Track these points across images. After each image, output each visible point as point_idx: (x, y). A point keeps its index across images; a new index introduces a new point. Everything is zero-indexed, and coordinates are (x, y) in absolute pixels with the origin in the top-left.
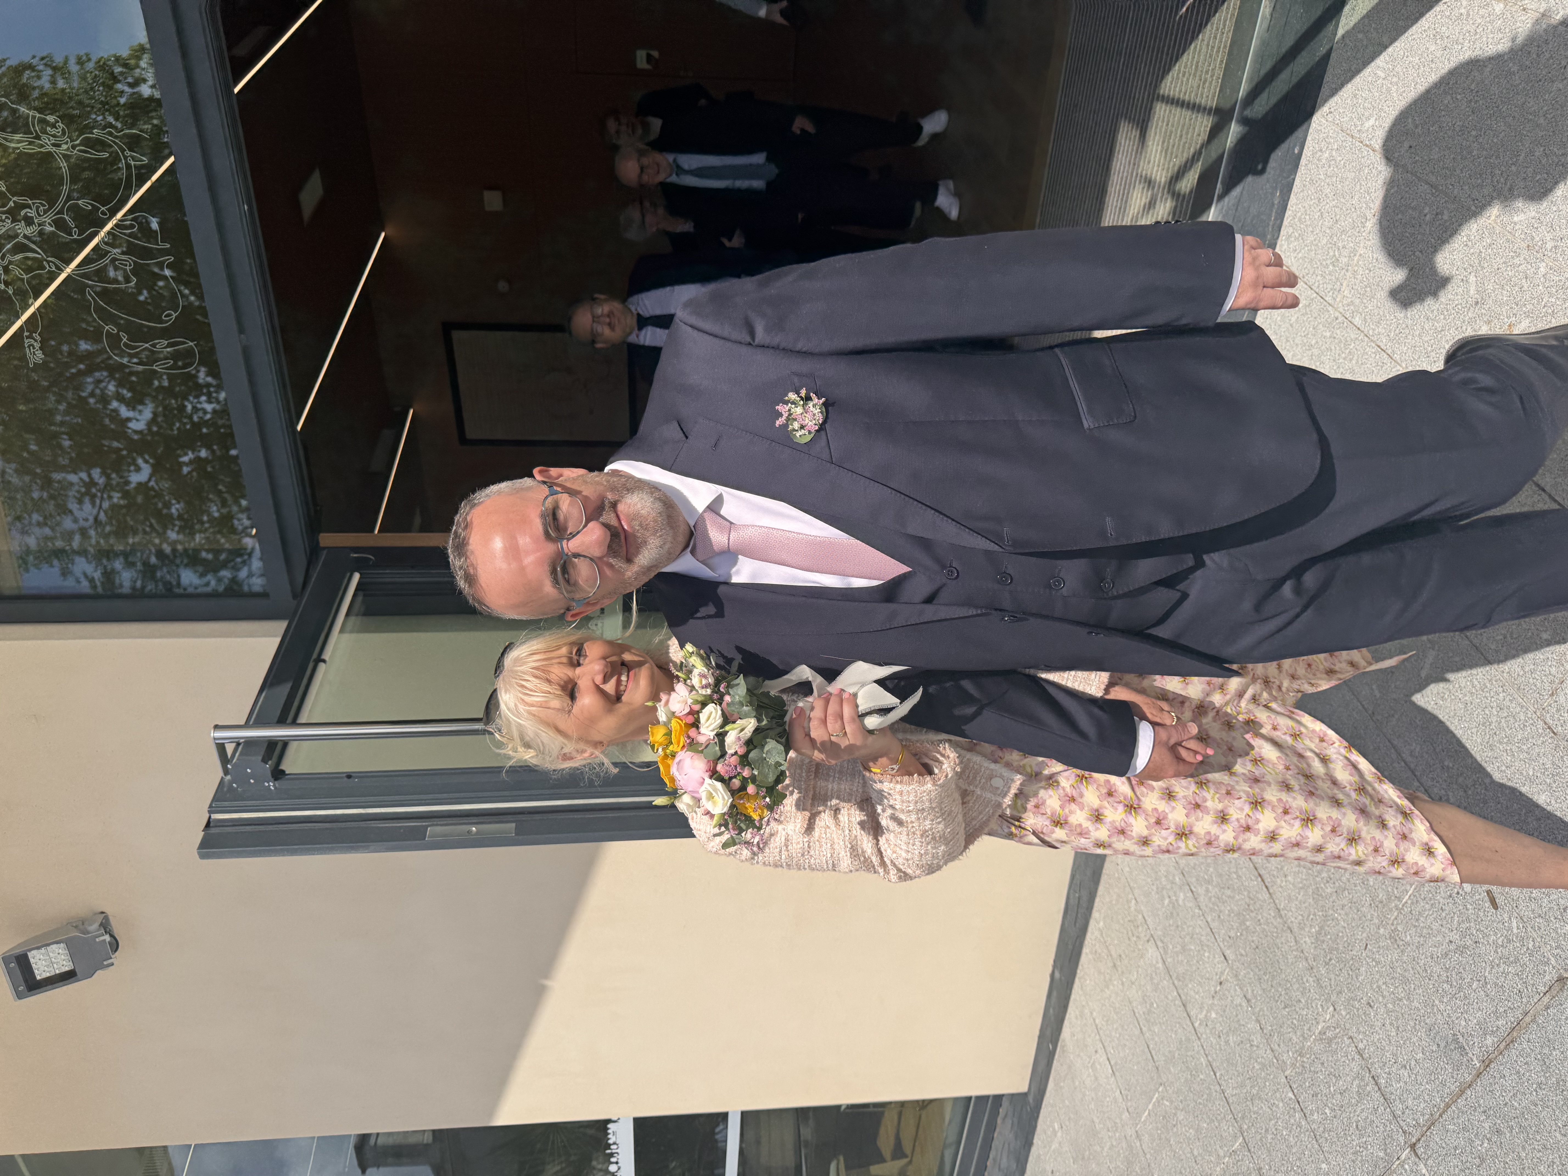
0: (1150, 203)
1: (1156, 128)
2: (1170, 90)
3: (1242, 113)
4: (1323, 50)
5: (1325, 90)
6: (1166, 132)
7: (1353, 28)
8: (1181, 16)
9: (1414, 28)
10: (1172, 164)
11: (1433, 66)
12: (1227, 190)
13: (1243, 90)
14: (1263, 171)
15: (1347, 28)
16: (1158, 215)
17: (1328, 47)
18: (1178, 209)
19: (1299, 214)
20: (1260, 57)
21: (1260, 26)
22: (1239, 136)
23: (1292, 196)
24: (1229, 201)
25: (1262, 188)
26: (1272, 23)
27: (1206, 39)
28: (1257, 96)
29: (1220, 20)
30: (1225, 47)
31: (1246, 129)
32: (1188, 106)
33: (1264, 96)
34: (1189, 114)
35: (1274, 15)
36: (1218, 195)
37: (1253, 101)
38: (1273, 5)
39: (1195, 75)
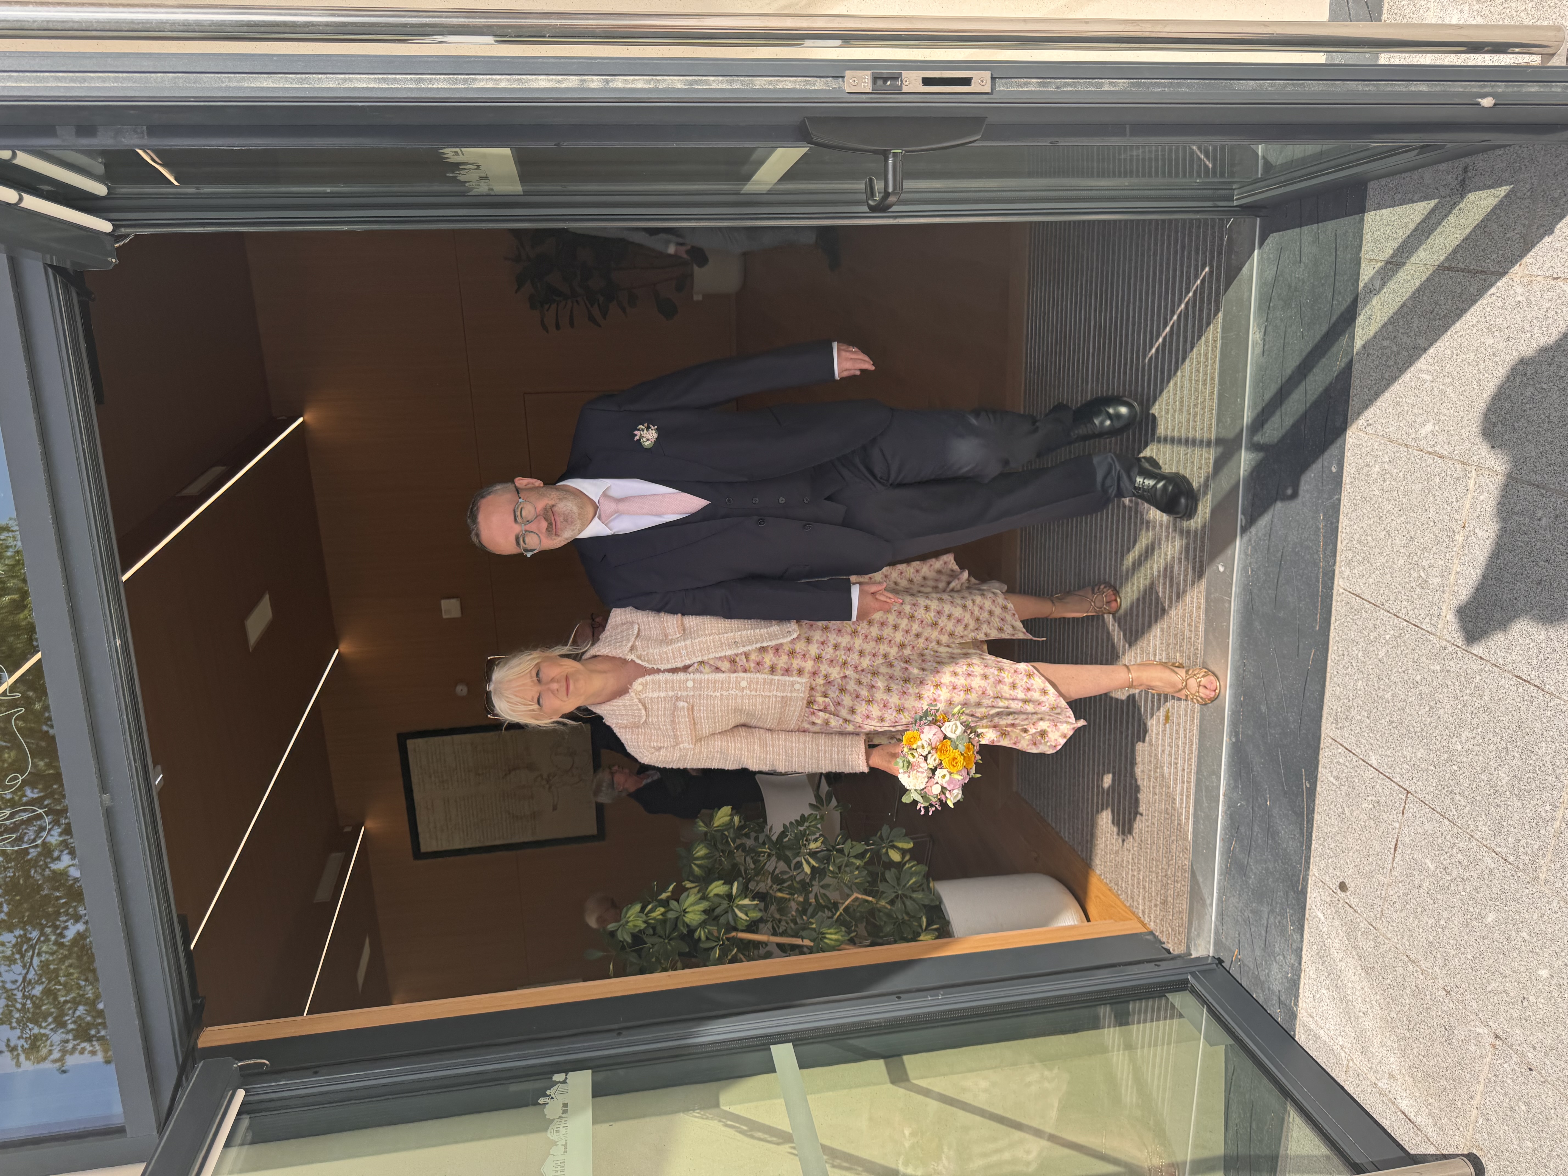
3: (1252, 439)
4: (1341, 364)
5: (1354, 403)
7: (1375, 337)
8: (1151, 358)
9: (1457, 325)
11: (1498, 359)
12: (1251, 520)
13: (1247, 418)
14: (1295, 495)
15: (1365, 338)
16: (1166, 555)
17: (1345, 360)
18: (1192, 546)
19: (1356, 536)
20: (1260, 382)
21: (1253, 353)
22: (1253, 464)
23: (1341, 517)
24: (1257, 531)
25: (1298, 513)
26: (1266, 347)
27: (1187, 374)
28: (1267, 420)
29: (1200, 354)
30: (1212, 379)
31: (1261, 455)
32: (1180, 441)
33: (1276, 419)
34: (1182, 449)
35: (1267, 339)
36: (1242, 526)
37: (1262, 425)
38: (1263, 330)
39: (1181, 410)
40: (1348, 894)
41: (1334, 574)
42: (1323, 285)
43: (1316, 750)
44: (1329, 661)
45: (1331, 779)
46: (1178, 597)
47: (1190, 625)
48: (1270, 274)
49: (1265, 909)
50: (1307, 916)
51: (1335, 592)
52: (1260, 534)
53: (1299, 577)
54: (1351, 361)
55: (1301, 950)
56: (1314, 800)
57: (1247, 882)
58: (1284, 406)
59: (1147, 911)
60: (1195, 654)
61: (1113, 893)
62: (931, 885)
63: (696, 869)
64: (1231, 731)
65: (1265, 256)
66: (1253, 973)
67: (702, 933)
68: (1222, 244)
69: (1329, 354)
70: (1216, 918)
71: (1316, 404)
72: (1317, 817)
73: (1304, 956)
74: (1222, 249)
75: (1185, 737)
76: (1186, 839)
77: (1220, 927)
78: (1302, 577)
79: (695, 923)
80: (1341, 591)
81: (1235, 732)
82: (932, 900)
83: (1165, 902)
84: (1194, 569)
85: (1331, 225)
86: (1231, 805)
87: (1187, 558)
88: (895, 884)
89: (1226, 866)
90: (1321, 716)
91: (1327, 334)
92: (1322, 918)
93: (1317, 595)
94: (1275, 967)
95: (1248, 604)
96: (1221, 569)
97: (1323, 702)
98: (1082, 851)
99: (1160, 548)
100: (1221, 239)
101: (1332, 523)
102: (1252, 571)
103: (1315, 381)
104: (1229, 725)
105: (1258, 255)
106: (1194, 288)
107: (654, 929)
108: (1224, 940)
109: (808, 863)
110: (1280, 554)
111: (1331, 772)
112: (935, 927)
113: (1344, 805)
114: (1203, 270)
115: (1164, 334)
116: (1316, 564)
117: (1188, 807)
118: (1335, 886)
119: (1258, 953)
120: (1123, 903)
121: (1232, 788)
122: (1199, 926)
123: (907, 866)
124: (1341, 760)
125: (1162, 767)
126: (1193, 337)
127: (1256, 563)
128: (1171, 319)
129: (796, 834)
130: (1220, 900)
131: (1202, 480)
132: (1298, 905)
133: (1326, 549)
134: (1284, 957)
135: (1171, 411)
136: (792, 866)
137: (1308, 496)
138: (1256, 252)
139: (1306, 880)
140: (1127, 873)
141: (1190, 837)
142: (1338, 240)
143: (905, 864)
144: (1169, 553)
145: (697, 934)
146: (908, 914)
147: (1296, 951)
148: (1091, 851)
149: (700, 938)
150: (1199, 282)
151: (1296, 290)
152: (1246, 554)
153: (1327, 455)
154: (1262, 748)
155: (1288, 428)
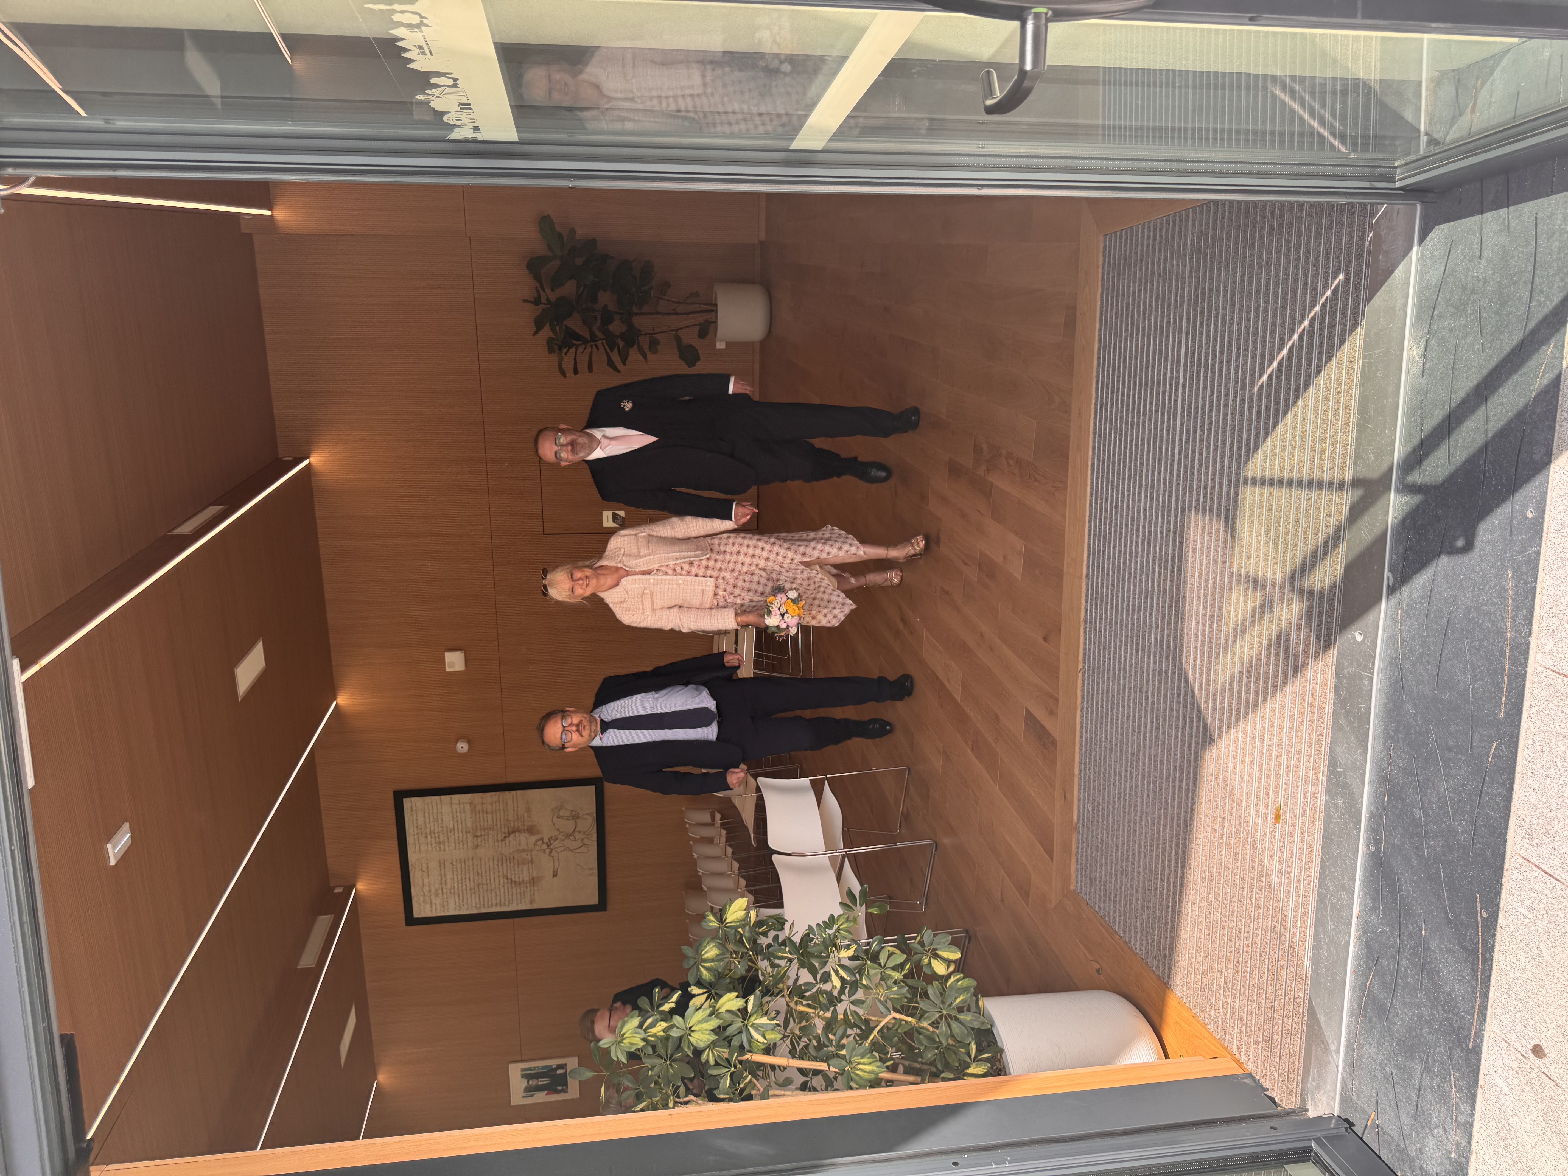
0: (1262, 606)
1: (1251, 516)
2: (1263, 470)
3: (1404, 478)
4: (1542, 380)
5: (1564, 429)
6: (1268, 519)
8: (1262, 386)
10: (1289, 555)
12: (1403, 578)
13: (1398, 453)
14: (1469, 547)
16: (1280, 619)
17: (1550, 376)
18: (1315, 611)
20: (1419, 408)
21: (1407, 373)
22: (1406, 509)
23: (1541, 575)
24: (1412, 593)
25: (1474, 570)
26: (1427, 366)
27: (1311, 403)
28: (1427, 455)
29: (1330, 378)
30: (1348, 407)
31: (1417, 499)
32: (1300, 483)
33: (1441, 453)
34: (1304, 493)
35: (1429, 356)
36: (1388, 586)
37: (1420, 462)
38: (1423, 345)
39: (1302, 448)
40: (1546, 1061)
41: (1528, 648)
42: (1515, 283)
43: (1499, 870)
44: (1519, 759)
45: (1522, 910)
46: (1296, 670)
47: (1312, 705)
48: (1434, 276)
49: (1417, 1067)
50: (1481, 1082)
51: (1529, 670)
52: (1415, 596)
53: (1473, 651)
54: (1559, 376)
55: (1472, 1125)
56: (1494, 936)
57: (1390, 1029)
58: (1454, 437)
59: (1244, 1048)
60: (1319, 741)
61: (1198, 1021)
62: (980, 1003)
63: (704, 972)
64: (1368, 839)
65: (1427, 253)
66: (1398, 1145)
67: (711, 1055)
68: (1364, 245)
69: (1524, 369)
70: (1344, 1068)
71: (1502, 434)
72: (1496, 955)
73: (1475, 1133)
74: (1363, 251)
75: (1302, 841)
76: (1299, 966)
77: (1349, 1081)
78: (1478, 650)
79: (701, 1045)
80: (1540, 669)
81: (1374, 839)
82: (983, 1023)
83: (1269, 1040)
84: (1318, 637)
85: (1528, 208)
86: (1366, 930)
87: (1309, 624)
88: (938, 1002)
89: (1360, 1005)
90: (1506, 828)
91: (1521, 345)
92: (1506, 1089)
93: (1502, 674)
94: (1431, 1143)
95: (1396, 682)
96: (1359, 638)
97: (1509, 810)
98: (1158, 967)
99: (1272, 612)
100: (1362, 239)
101: (1526, 583)
102: (1403, 641)
103: (1502, 404)
104: (1366, 831)
105: (1418, 253)
106: (1323, 300)
107: (654, 1047)
108: (1354, 1097)
109: (837, 972)
110: (1445, 621)
111: (1522, 901)
112: (986, 1055)
113: (1542, 945)
114: (1335, 277)
115: (1280, 358)
116: (1500, 634)
117: (1304, 927)
118: (1527, 1049)
119: (1405, 1120)
120: (1211, 1034)
121: (1369, 909)
122: (1319, 1076)
123: (952, 979)
124: (1537, 887)
125: (1269, 876)
126: (1320, 359)
127: (1409, 632)
128: (1289, 339)
129: (824, 938)
130: (1349, 1047)
131: (1331, 530)
132: (1468, 1067)
133: (1516, 616)
134: (1446, 1131)
135: (1289, 449)
136: (819, 976)
137: (1488, 548)
138: (1415, 249)
139: (1479, 1035)
140: (1218, 999)
141: (1307, 963)
142: (1540, 226)
143: (949, 976)
144: (1283, 618)
145: (704, 1057)
146: (952, 1036)
147: (1464, 1125)
148: (1170, 968)
149: (707, 1061)
150: (1329, 293)
151: (1473, 292)
152: (1395, 621)
153: (1519, 496)
154: (1415, 862)
155: (1459, 463)
